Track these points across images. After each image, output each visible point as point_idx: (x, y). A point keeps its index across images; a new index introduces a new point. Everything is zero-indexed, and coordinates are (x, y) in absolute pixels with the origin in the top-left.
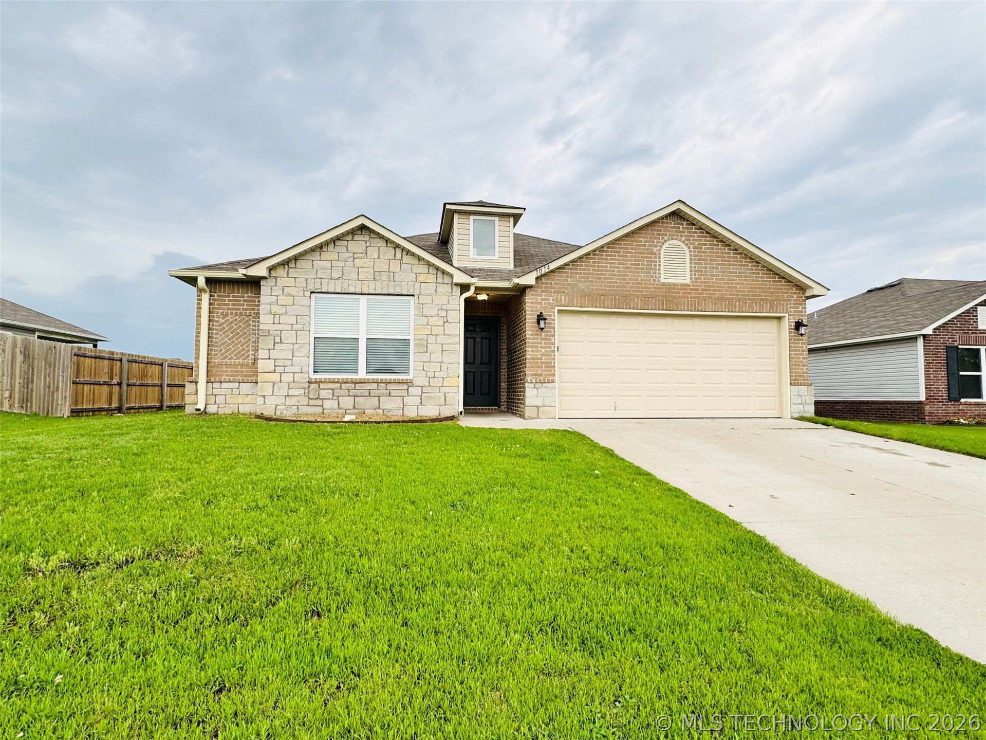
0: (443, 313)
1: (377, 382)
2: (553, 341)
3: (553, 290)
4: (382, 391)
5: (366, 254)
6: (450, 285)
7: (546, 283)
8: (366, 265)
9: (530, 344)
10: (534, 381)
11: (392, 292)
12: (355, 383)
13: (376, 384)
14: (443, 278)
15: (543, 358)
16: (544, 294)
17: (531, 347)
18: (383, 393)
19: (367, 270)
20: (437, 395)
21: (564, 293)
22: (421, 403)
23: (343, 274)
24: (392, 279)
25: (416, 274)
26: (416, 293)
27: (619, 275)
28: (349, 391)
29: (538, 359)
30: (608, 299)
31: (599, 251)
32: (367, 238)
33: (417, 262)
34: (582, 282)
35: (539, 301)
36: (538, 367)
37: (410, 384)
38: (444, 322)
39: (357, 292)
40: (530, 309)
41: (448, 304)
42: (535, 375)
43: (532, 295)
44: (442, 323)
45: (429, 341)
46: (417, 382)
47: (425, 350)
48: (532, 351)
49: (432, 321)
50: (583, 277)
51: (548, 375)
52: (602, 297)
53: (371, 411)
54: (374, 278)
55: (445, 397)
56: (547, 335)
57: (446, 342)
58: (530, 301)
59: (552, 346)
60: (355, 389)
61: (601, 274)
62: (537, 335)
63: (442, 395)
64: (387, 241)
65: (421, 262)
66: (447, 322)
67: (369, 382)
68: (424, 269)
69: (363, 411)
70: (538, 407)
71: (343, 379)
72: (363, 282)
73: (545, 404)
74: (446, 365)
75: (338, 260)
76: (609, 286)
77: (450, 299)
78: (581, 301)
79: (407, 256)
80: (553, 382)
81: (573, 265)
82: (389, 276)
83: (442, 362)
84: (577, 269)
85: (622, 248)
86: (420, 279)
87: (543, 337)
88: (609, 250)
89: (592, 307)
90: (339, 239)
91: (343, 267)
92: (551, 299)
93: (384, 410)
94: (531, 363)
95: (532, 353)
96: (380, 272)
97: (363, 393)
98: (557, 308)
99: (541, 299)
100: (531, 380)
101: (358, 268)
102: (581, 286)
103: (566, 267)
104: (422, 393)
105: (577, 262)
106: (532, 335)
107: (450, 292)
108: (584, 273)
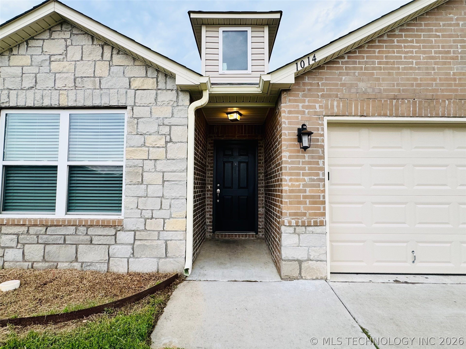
0: (166, 130)
1: (76, 225)
2: (321, 165)
3: (320, 94)
4: (82, 238)
5: (66, 56)
6: (174, 92)
7: (311, 84)
8: (65, 70)
9: (288, 171)
10: (293, 222)
11: (97, 103)
12: (47, 227)
13: (74, 227)
14: (166, 83)
15: (308, 189)
16: (307, 99)
17: (291, 174)
18: (82, 240)
19: (65, 75)
20: (155, 243)
21: (337, 97)
22: (133, 254)
23: (36, 82)
24: (98, 87)
25: (130, 78)
26: (129, 103)
27: (419, 69)
28: (38, 237)
29: (300, 191)
30: (403, 103)
31: (388, 36)
32: (67, 35)
33: (132, 63)
34: (363, 81)
35: (301, 108)
36: (300, 203)
37: (119, 228)
38: (167, 142)
39: (53, 105)
40: (287, 121)
41: (172, 116)
42: (295, 214)
43: (290, 101)
44: (163, 143)
45: (146, 168)
46: (129, 224)
47: (140, 180)
48: (291, 180)
49: (150, 140)
50: (364, 74)
51: (315, 214)
52: (394, 101)
53: (66, 264)
54: (76, 87)
55: (166, 245)
56: (313, 157)
57: (169, 169)
58: (287, 110)
59: (321, 173)
60: (46, 234)
61: (392, 69)
62: (297, 157)
63: (161, 243)
64: (93, 36)
65: (136, 63)
66: (171, 141)
67: (65, 226)
68: (140, 71)
69: (56, 264)
70: (300, 262)
71: (30, 220)
72: (61, 92)
73: (311, 258)
74: (169, 201)
75: (31, 65)
76: (404, 85)
77: (175, 111)
78: (362, 107)
79: (119, 56)
80: (322, 224)
81: (349, 57)
82: (94, 82)
83: (163, 197)
84: (355, 63)
85: (422, 30)
86: (136, 84)
87: (307, 159)
88: (403, 34)
89: (380, 115)
90: (32, 38)
91: (36, 74)
92: (317, 106)
93: (82, 263)
94: (289, 197)
95: (290, 184)
96: (82, 77)
97: (57, 239)
98: (326, 119)
99: (303, 107)
100: (290, 222)
101: (55, 73)
102: (362, 85)
103: (340, 61)
104: (135, 239)
105: (355, 52)
106: (290, 157)
107: (175, 99)
108: (366, 69)
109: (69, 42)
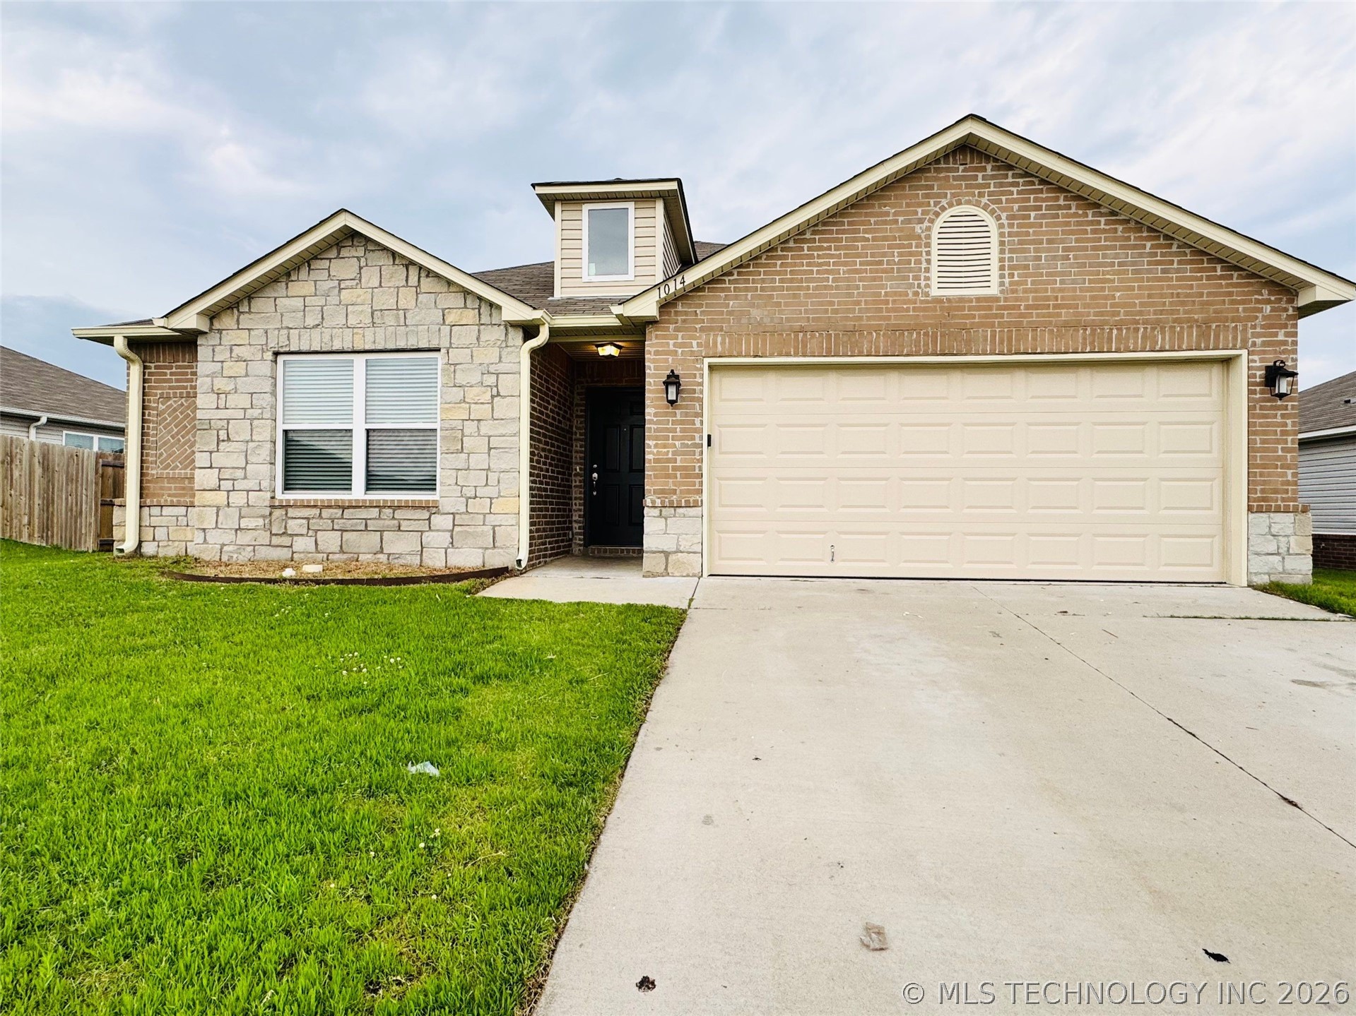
0: (491, 380)
1: (380, 507)
2: (698, 425)
3: (698, 326)
4: (387, 522)
5: (360, 281)
6: (502, 327)
7: (686, 313)
8: (359, 301)
9: (653, 433)
10: (658, 503)
11: (402, 345)
12: (344, 508)
13: (377, 510)
14: (491, 315)
15: (679, 458)
16: (680, 334)
17: (657, 438)
18: (388, 526)
19: (359, 308)
20: (480, 529)
21: (722, 330)
22: (452, 543)
23: (323, 318)
24: (402, 323)
25: (443, 310)
26: (444, 343)
27: (837, 288)
28: (333, 522)
29: (669, 460)
30: (813, 337)
31: (796, 241)
32: (360, 252)
33: (445, 289)
34: (758, 307)
35: (671, 347)
36: (668, 476)
37: (434, 510)
38: (493, 397)
39: (346, 349)
40: (652, 366)
41: (500, 361)
42: (663, 492)
43: (657, 337)
44: (487, 397)
45: (467, 432)
46: (446, 505)
47: (460, 448)
48: (656, 446)
49: (472, 394)
50: (760, 297)
51: (689, 492)
52: (801, 335)
53: (369, 556)
54: (374, 323)
55: (494, 533)
56: (687, 415)
57: (496, 433)
58: (652, 350)
59: (697, 435)
60: (342, 518)
61: (799, 288)
62: (666, 414)
63: (488, 529)
64: (394, 254)
65: (452, 289)
66: (498, 395)
67: (366, 507)
68: (456, 300)
69: (356, 556)
70: (667, 554)
71: (322, 501)
72: (355, 330)
73: (682, 548)
74: (497, 474)
75: (316, 295)
76: (816, 311)
77: (504, 354)
78: (756, 344)
79: (429, 279)
80: (696, 505)
81: (739, 274)
82: (397, 317)
83: (489, 469)
84: (747, 281)
85: (844, 232)
86: (450, 319)
87: (679, 418)
88: (817, 237)
89: (780, 355)
90: (316, 258)
91: (322, 307)
92: (694, 343)
93: (389, 555)
94: (654, 469)
95: (655, 451)
96: (381, 310)
97: (356, 524)
98: (707, 361)
99: (675, 345)
100: (653, 502)
101: (347, 305)
102: (756, 313)
103: (727, 279)
104: (454, 525)
105: (748, 266)
106: (656, 415)
107: (503, 338)
108: (762, 289)
109: (363, 263)
